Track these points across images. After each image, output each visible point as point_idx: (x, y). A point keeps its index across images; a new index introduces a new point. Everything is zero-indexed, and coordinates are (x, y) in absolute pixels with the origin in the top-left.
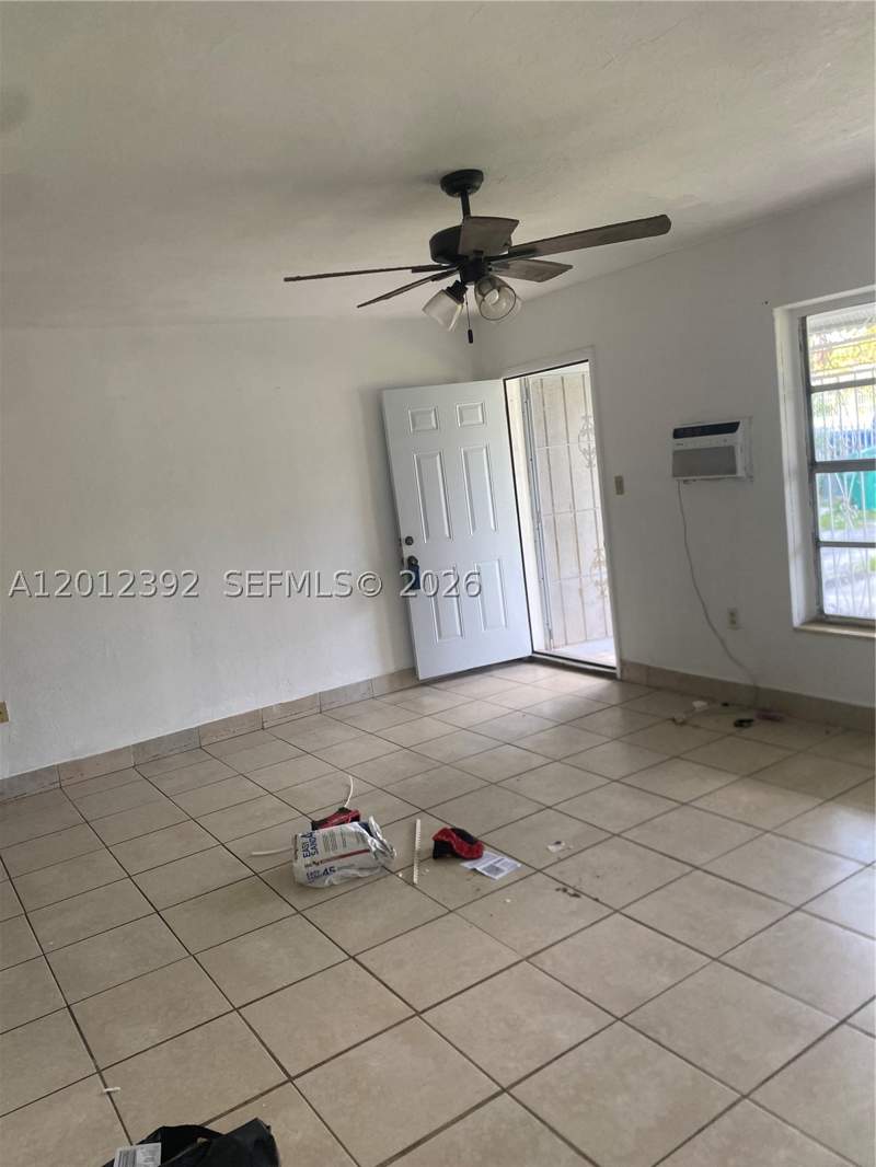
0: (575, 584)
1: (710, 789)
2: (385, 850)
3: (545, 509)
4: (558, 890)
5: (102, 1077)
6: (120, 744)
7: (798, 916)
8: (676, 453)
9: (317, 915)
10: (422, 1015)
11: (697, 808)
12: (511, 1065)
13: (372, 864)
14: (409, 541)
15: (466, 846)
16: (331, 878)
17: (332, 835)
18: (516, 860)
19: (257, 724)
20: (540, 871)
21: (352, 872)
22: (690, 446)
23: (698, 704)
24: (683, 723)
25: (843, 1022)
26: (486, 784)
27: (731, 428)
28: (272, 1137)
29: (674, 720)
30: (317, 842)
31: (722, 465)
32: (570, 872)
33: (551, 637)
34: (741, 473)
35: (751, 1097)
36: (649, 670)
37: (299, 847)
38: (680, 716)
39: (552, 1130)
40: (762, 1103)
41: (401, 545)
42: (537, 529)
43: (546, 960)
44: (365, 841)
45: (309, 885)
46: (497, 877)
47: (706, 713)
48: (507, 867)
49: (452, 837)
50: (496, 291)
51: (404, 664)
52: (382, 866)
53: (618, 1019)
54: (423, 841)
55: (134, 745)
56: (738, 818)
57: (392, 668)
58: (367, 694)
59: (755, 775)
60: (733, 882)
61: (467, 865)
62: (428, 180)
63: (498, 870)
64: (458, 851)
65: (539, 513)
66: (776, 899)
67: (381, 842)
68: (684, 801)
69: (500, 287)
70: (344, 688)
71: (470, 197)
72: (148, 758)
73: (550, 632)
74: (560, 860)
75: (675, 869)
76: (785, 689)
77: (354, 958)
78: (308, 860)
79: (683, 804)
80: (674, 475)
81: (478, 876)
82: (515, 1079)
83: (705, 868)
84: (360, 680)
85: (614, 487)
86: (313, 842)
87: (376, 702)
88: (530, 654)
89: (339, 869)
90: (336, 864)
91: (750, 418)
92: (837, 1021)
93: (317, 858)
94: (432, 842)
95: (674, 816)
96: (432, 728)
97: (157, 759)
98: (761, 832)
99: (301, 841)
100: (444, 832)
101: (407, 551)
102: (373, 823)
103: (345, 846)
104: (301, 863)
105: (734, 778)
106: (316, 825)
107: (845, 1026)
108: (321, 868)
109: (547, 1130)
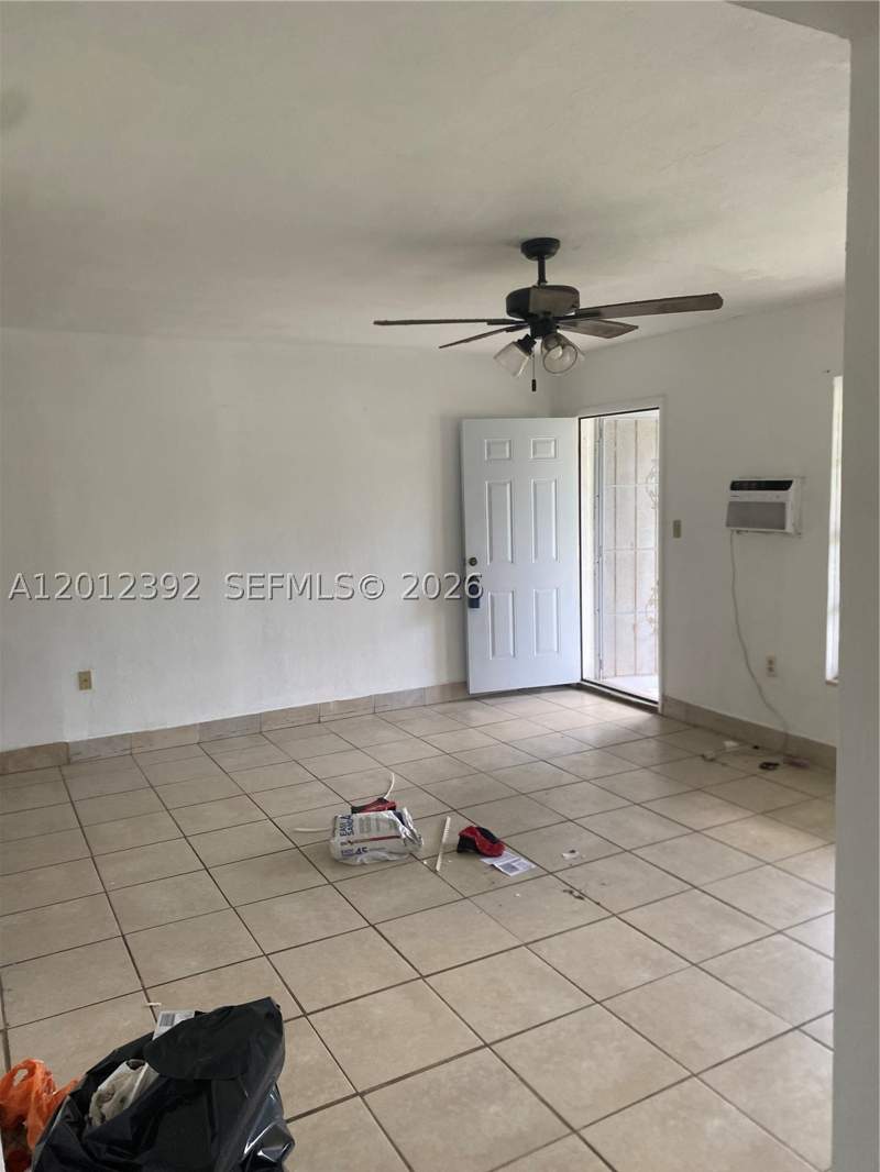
0: (629, 619)
1: (723, 822)
2: (414, 839)
3: (607, 543)
4: (565, 891)
5: (146, 995)
6: (188, 723)
7: (779, 938)
8: (731, 504)
9: (346, 887)
10: (427, 979)
11: (708, 836)
12: (497, 1027)
13: (402, 850)
14: (473, 562)
15: (488, 843)
16: (364, 858)
17: (368, 819)
18: (531, 861)
19: (314, 718)
20: (551, 873)
21: (383, 854)
22: (746, 499)
23: (730, 744)
24: (712, 760)
25: (796, 1028)
26: (514, 793)
27: (783, 485)
28: (280, 1014)
29: (703, 756)
30: (354, 824)
31: (773, 520)
32: (578, 878)
33: (601, 668)
34: (789, 528)
35: (700, 1076)
36: (689, 708)
37: (338, 826)
38: (710, 754)
39: (522, 1080)
40: (708, 1082)
41: (464, 564)
42: (598, 562)
43: (543, 948)
44: (396, 828)
45: (343, 861)
46: (511, 875)
47: (736, 753)
48: (523, 866)
49: (475, 834)
50: (560, 347)
51: (457, 678)
52: (409, 852)
53: (597, 1002)
54: (450, 835)
55: (201, 724)
56: (745, 850)
57: (444, 680)
58: (418, 701)
59: (771, 814)
60: (726, 903)
61: (488, 861)
62: (509, 243)
63: (514, 868)
64: (480, 848)
65: (600, 548)
66: (762, 922)
67: (411, 831)
68: (697, 829)
69: (564, 344)
70: (399, 693)
71: (547, 262)
72: (212, 736)
73: (601, 662)
74: (572, 867)
75: (674, 886)
76: (816, 739)
77: (373, 926)
78: (344, 839)
79: (695, 831)
80: (728, 525)
81: (495, 872)
82: (497, 1038)
83: (703, 888)
84: (413, 687)
85: (672, 530)
86: (351, 824)
87: (425, 710)
88: (578, 681)
89: (371, 850)
90: (369, 845)
91: (803, 478)
92: (791, 1027)
93: (352, 838)
94: (458, 838)
95: (684, 841)
96: (476, 739)
97: (220, 738)
98: (761, 863)
99: (339, 821)
100: (470, 829)
101: (471, 572)
102: (406, 813)
103: (378, 829)
104: (338, 839)
105: (750, 813)
106: (355, 810)
107: (797, 1032)
108: (355, 847)
109: (517, 1079)
